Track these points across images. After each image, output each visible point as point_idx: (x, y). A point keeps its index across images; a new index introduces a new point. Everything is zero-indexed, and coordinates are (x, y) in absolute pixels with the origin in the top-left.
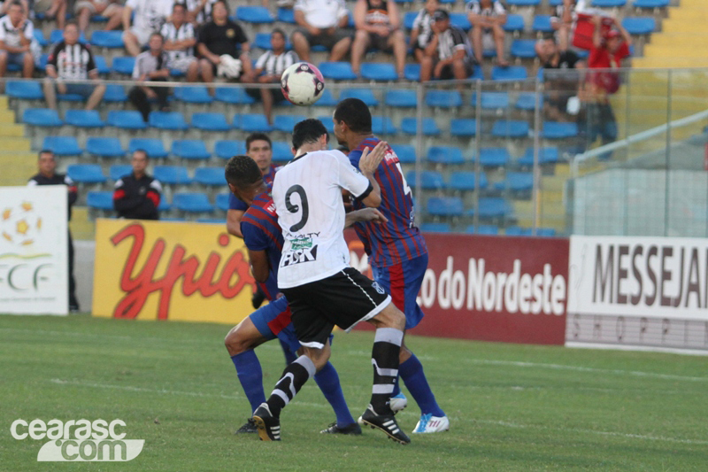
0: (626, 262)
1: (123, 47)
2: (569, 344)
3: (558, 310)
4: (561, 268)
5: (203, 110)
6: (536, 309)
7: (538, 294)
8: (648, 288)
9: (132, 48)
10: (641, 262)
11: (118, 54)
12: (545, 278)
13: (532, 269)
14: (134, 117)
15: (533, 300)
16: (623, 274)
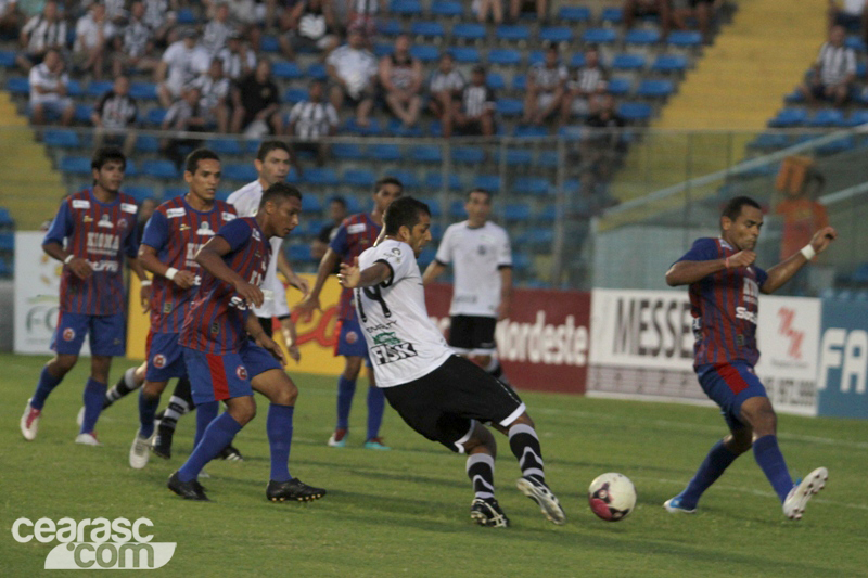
0: (647, 316)
1: (156, 99)
2: (592, 394)
3: (580, 360)
4: (583, 320)
5: (234, 161)
6: (558, 359)
7: (560, 344)
8: (668, 342)
9: (165, 101)
10: (661, 316)
11: (151, 106)
12: (568, 328)
13: (556, 321)
14: (168, 167)
15: (555, 350)
16: (644, 327)
